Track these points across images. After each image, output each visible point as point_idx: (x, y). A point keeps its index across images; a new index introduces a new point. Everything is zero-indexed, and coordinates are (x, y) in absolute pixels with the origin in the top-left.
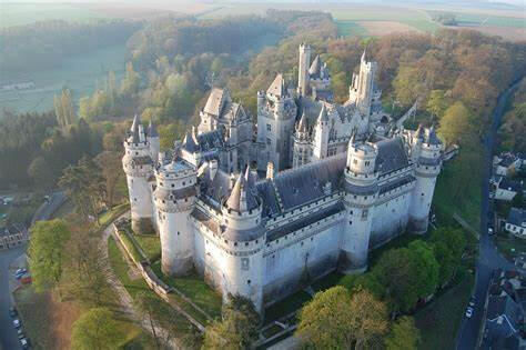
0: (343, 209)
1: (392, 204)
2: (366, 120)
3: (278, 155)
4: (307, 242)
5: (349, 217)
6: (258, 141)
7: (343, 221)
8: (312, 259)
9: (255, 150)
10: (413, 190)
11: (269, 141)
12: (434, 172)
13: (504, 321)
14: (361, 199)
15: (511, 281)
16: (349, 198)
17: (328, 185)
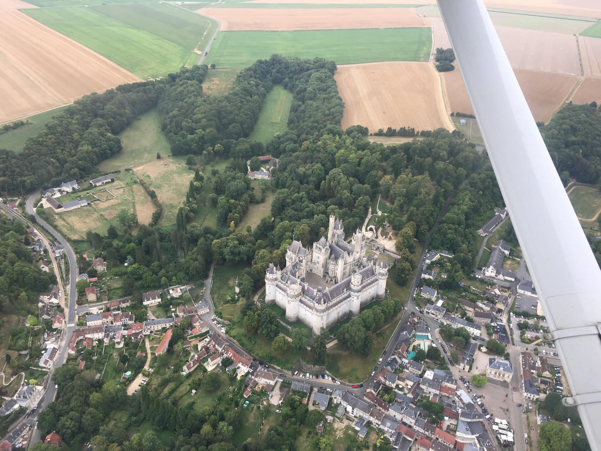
0: (350, 296)
1: (369, 291)
2: (359, 254)
3: (323, 269)
4: (339, 309)
5: (353, 299)
6: (313, 261)
7: (350, 300)
8: (341, 314)
9: (312, 265)
10: (378, 284)
11: (318, 263)
12: (385, 278)
13: (406, 333)
14: (356, 294)
15: (414, 319)
16: (352, 293)
17: (345, 289)
